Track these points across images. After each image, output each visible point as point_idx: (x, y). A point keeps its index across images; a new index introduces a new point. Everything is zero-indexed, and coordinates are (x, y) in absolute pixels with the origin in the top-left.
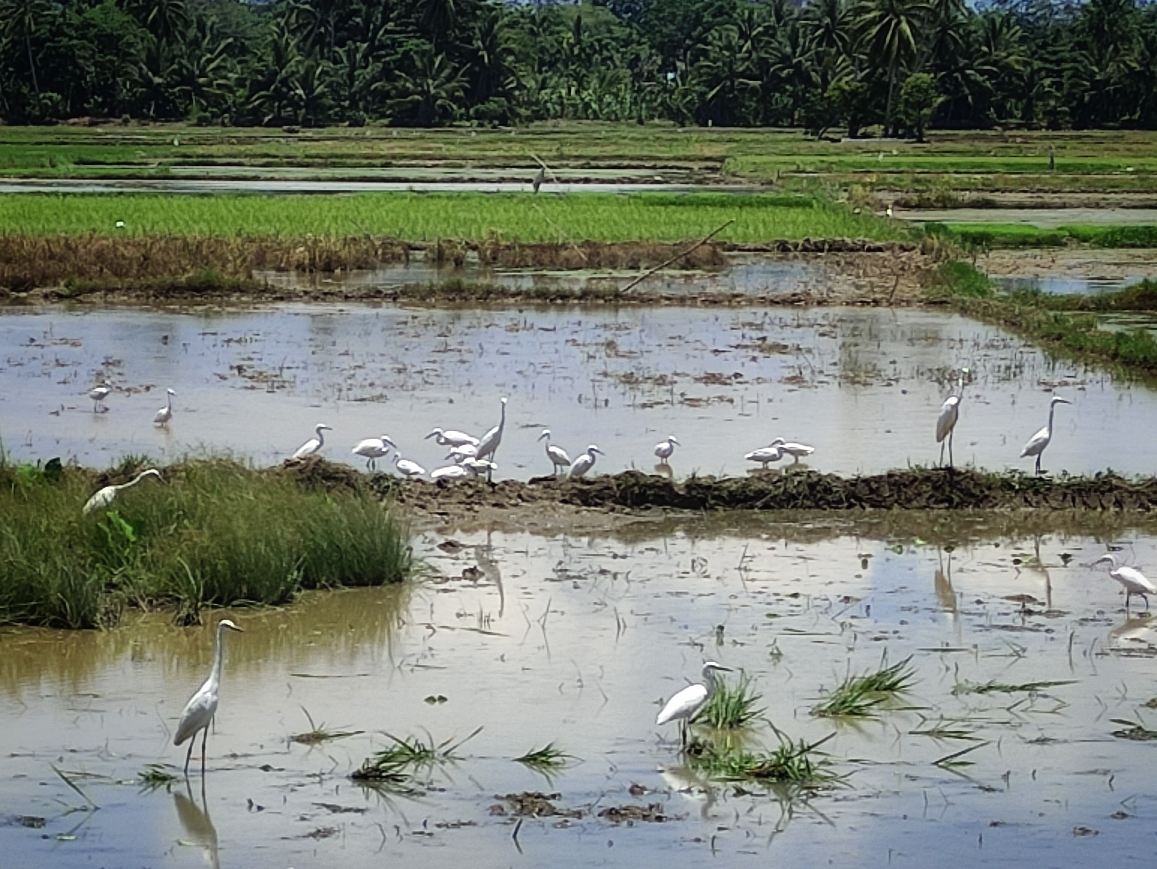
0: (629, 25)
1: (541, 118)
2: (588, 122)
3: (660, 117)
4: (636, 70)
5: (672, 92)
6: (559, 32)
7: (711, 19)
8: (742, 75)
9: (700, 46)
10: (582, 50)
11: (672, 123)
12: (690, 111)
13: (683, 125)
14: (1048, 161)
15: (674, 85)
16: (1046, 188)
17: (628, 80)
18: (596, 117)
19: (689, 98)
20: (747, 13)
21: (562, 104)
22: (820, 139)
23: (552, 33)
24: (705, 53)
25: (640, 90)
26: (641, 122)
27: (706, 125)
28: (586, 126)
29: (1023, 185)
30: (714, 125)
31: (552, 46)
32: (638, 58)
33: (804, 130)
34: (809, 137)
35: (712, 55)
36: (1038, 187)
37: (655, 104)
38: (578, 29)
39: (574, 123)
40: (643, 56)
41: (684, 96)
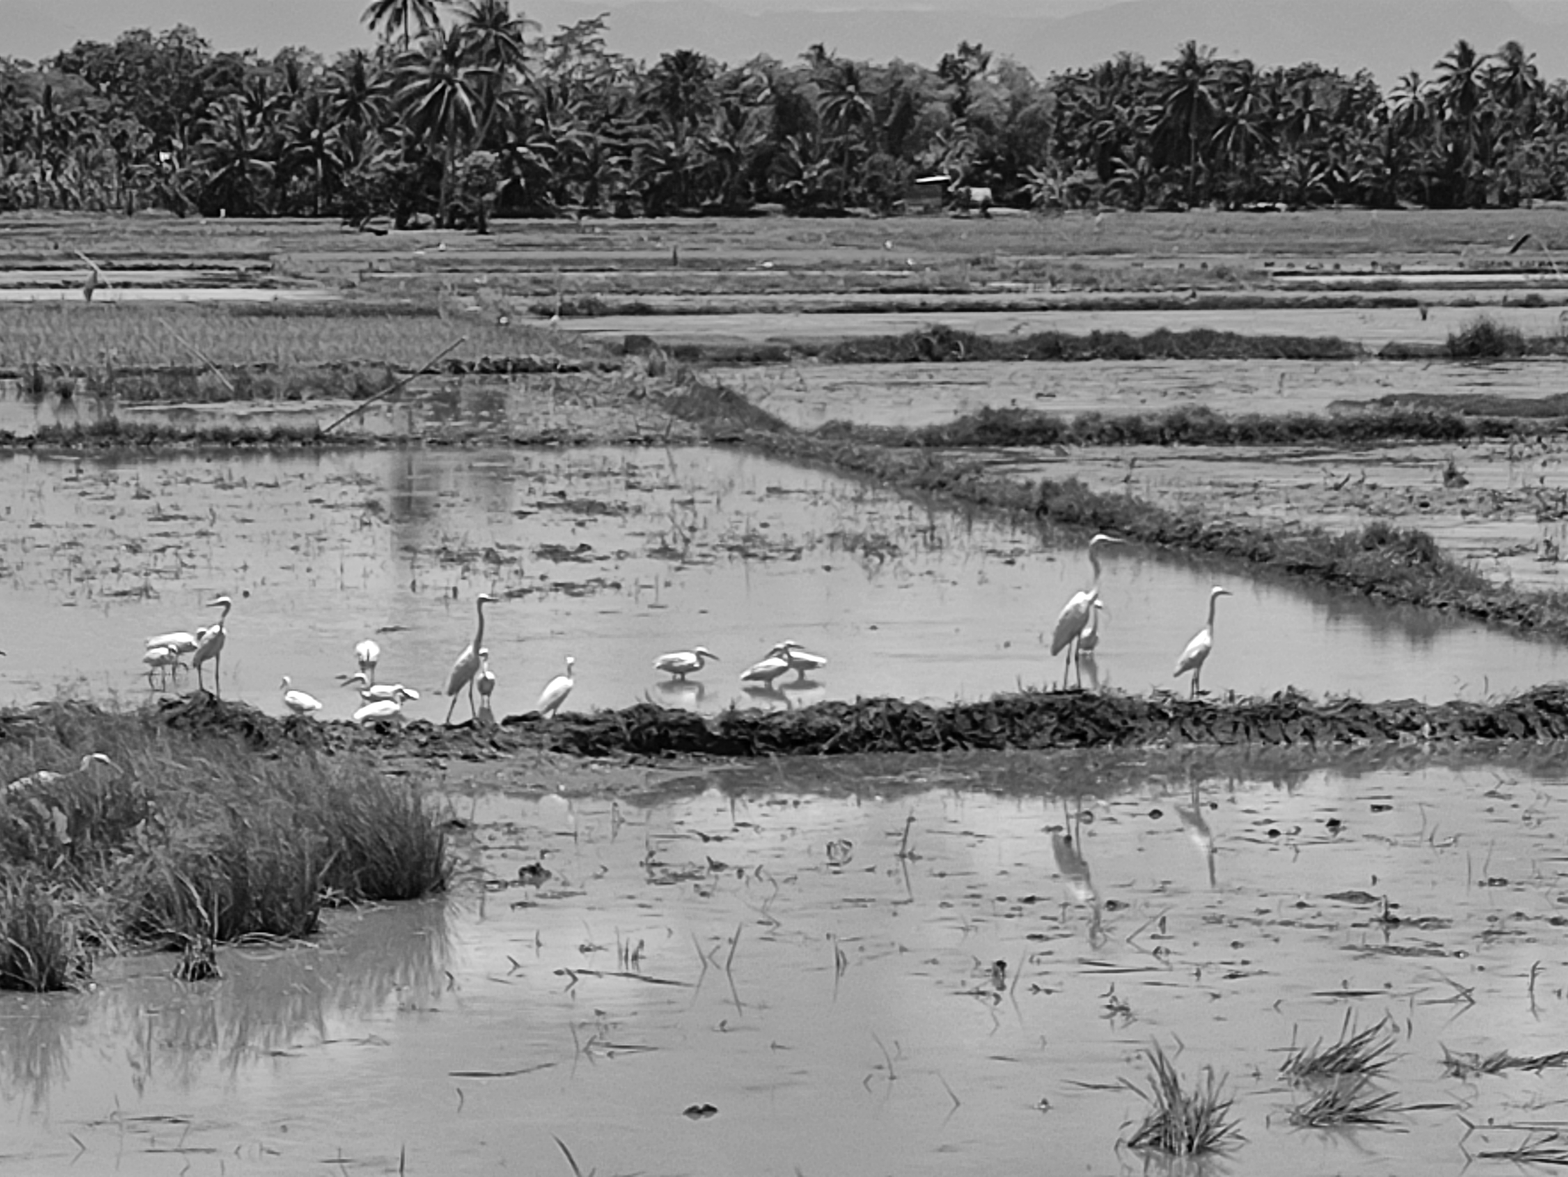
0: (108, 96)
1: (12, 208)
2: (68, 212)
3: (154, 206)
4: (124, 150)
5: (167, 176)
6: (24, 105)
7: (212, 88)
8: (254, 155)
9: (202, 120)
10: (56, 126)
11: (168, 212)
12: (192, 199)
13: (182, 216)
14: (670, 255)
15: (170, 167)
16: (693, 289)
17: (113, 161)
18: (77, 206)
19: (189, 183)
20: (257, 79)
21: (35, 191)
22: (362, 230)
23: (16, 106)
24: (208, 129)
25: (129, 174)
26: (130, 212)
27: (218, 215)
28: (65, 217)
29: (663, 285)
30: (228, 215)
31: (17, 121)
32: (124, 135)
33: (340, 219)
34: (347, 228)
35: (217, 132)
36: (683, 287)
37: (148, 190)
38: (48, 102)
39: (50, 214)
40: (131, 134)
41: (183, 180)
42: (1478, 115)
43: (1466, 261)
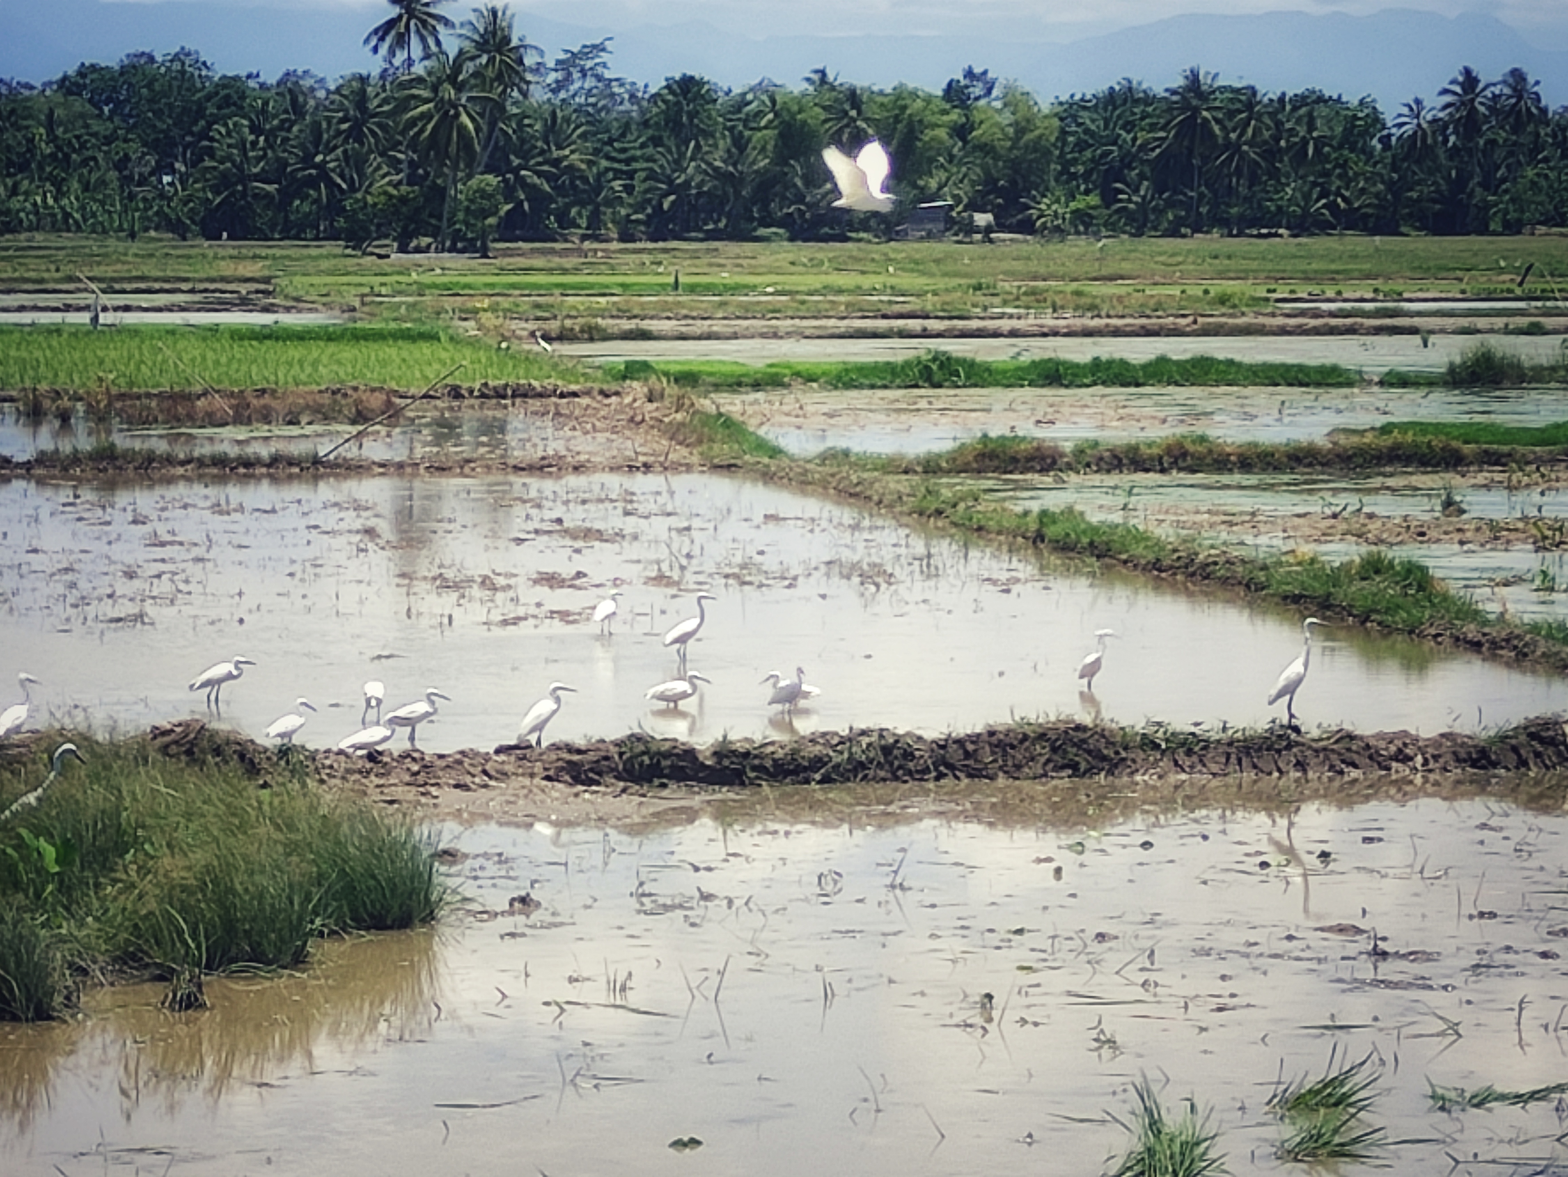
0: (110, 118)
1: (14, 231)
2: (70, 235)
3: (157, 229)
4: (126, 173)
5: (170, 199)
6: (27, 128)
7: (215, 111)
8: (256, 178)
9: (204, 143)
10: (59, 148)
11: (170, 235)
12: (194, 222)
13: (184, 239)
14: (671, 280)
15: (172, 190)
16: (694, 314)
17: (116, 184)
18: (79, 228)
19: (191, 205)
20: (260, 103)
21: (37, 213)
22: (365, 254)
23: (19, 128)
24: (211, 152)
25: (132, 197)
26: (132, 235)
27: (220, 238)
28: (67, 239)
30: (230, 238)
31: (19, 144)
32: (127, 158)
33: (342, 243)
34: (349, 251)
35: (219, 155)
36: (684, 312)
37: (150, 213)
38: (50, 124)
39: (52, 237)
40: (134, 157)
41: (185, 203)
42: (1482, 142)
43: (1468, 288)
